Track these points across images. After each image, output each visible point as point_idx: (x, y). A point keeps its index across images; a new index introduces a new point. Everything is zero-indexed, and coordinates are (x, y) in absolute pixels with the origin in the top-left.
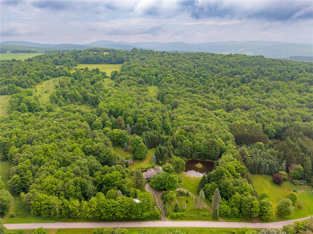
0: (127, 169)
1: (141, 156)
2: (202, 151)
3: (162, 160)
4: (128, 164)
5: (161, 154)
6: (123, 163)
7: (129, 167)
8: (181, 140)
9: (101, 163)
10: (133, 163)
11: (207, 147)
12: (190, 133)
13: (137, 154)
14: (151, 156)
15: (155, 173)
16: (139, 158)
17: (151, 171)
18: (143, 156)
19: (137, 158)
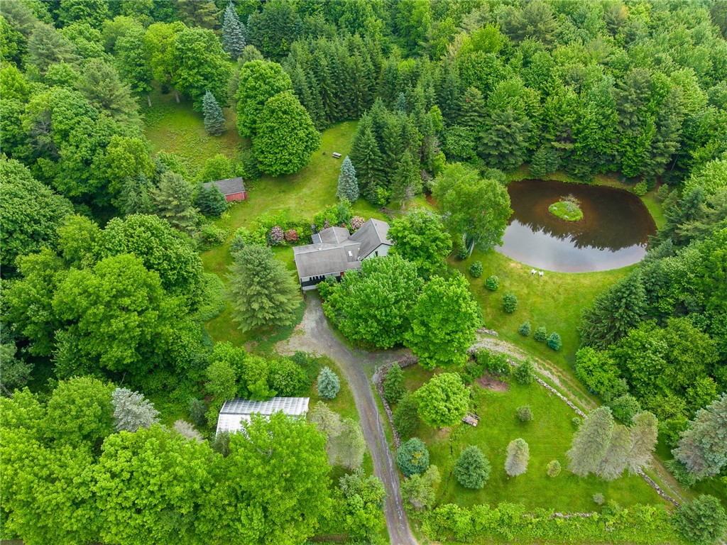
0: (212, 228)
1: (285, 164)
2: (585, 138)
3: (387, 184)
4: (215, 199)
5: (383, 151)
6: (179, 198)
7: (226, 216)
8: (480, 79)
9: (71, 198)
10: (246, 199)
11: (617, 117)
12: (526, 43)
13: (262, 152)
14: (336, 161)
15: (350, 252)
16: (273, 172)
17: (333, 239)
18: (293, 161)
19: (266, 171)
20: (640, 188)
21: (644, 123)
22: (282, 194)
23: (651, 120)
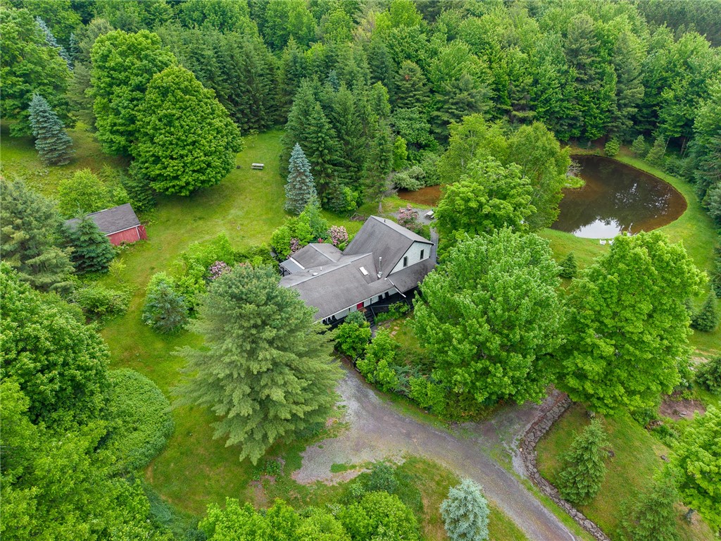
0: (97, 289)
1: (200, 171)
2: (547, 101)
4: (92, 241)
7: (117, 265)
10: (143, 236)
11: (574, 72)
13: (157, 160)
14: (260, 173)
15: (362, 269)
16: (182, 187)
17: (321, 259)
18: (213, 164)
19: (167, 189)
20: (613, 147)
21: (601, 76)
22: (201, 222)
23: (610, 69)
